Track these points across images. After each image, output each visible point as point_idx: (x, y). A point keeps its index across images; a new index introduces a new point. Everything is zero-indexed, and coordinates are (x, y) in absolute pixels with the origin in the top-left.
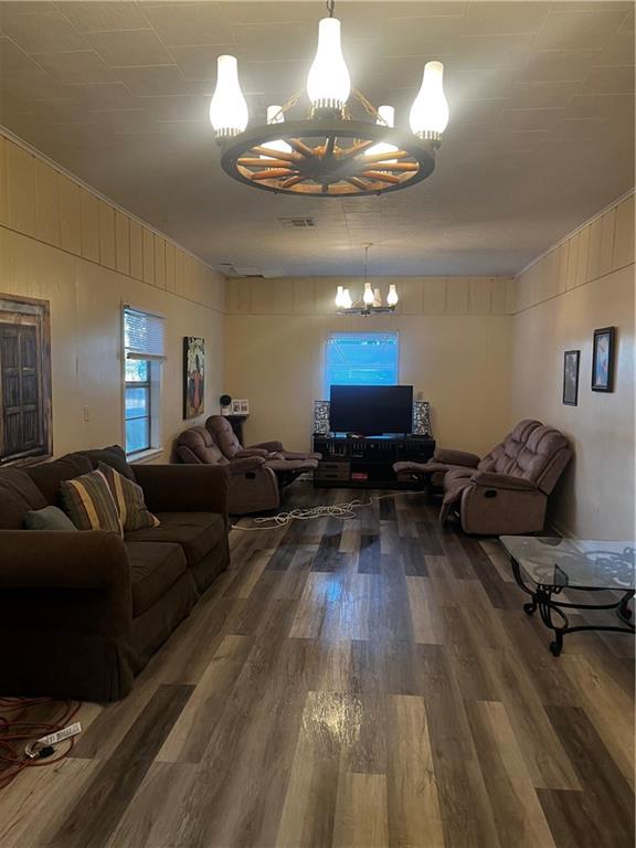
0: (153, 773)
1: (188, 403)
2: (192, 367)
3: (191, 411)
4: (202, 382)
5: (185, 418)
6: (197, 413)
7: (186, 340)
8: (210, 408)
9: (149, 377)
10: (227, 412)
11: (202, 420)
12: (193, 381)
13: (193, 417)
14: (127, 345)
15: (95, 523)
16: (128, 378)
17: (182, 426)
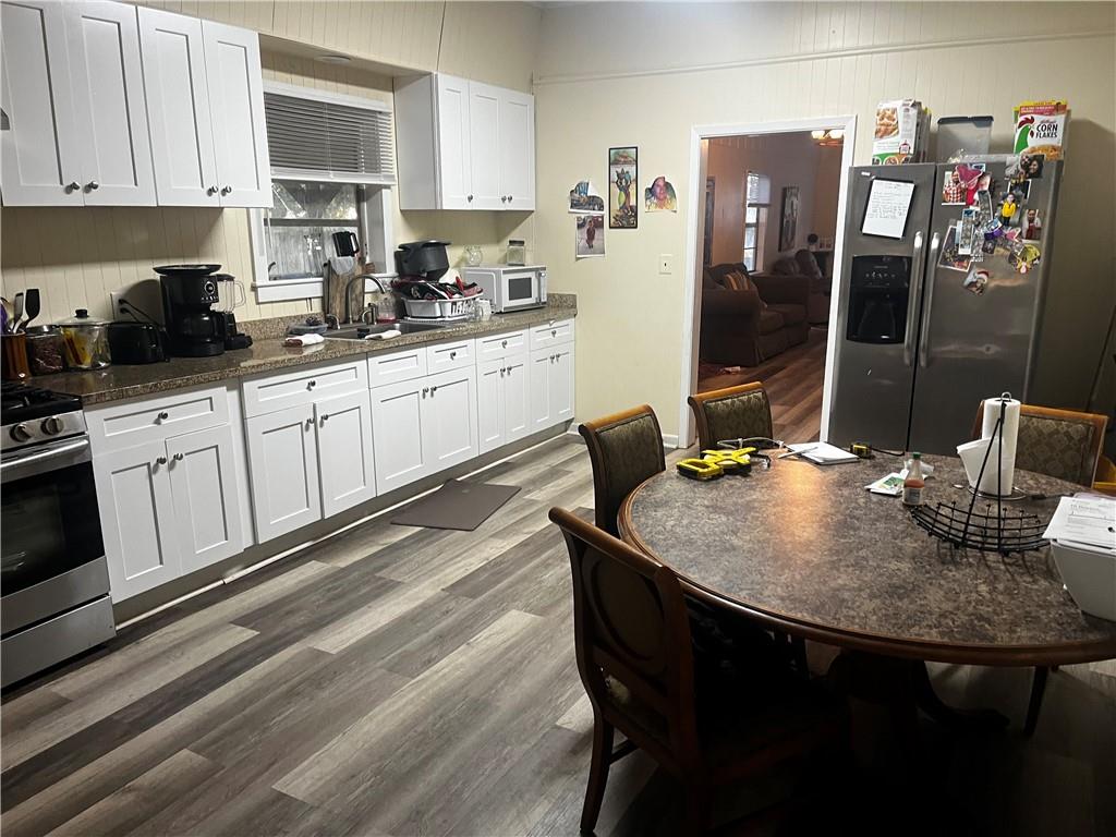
0: (772, 378)
1: (783, 240)
2: (788, 211)
3: (784, 246)
4: (794, 223)
5: (780, 250)
6: (790, 247)
7: (785, 190)
8: (799, 243)
9: (758, 219)
10: (813, 248)
11: (793, 252)
12: (787, 222)
13: (786, 250)
14: (748, 197)
15: (736, 288)
16: (748, 221)
17: (777, 256)
